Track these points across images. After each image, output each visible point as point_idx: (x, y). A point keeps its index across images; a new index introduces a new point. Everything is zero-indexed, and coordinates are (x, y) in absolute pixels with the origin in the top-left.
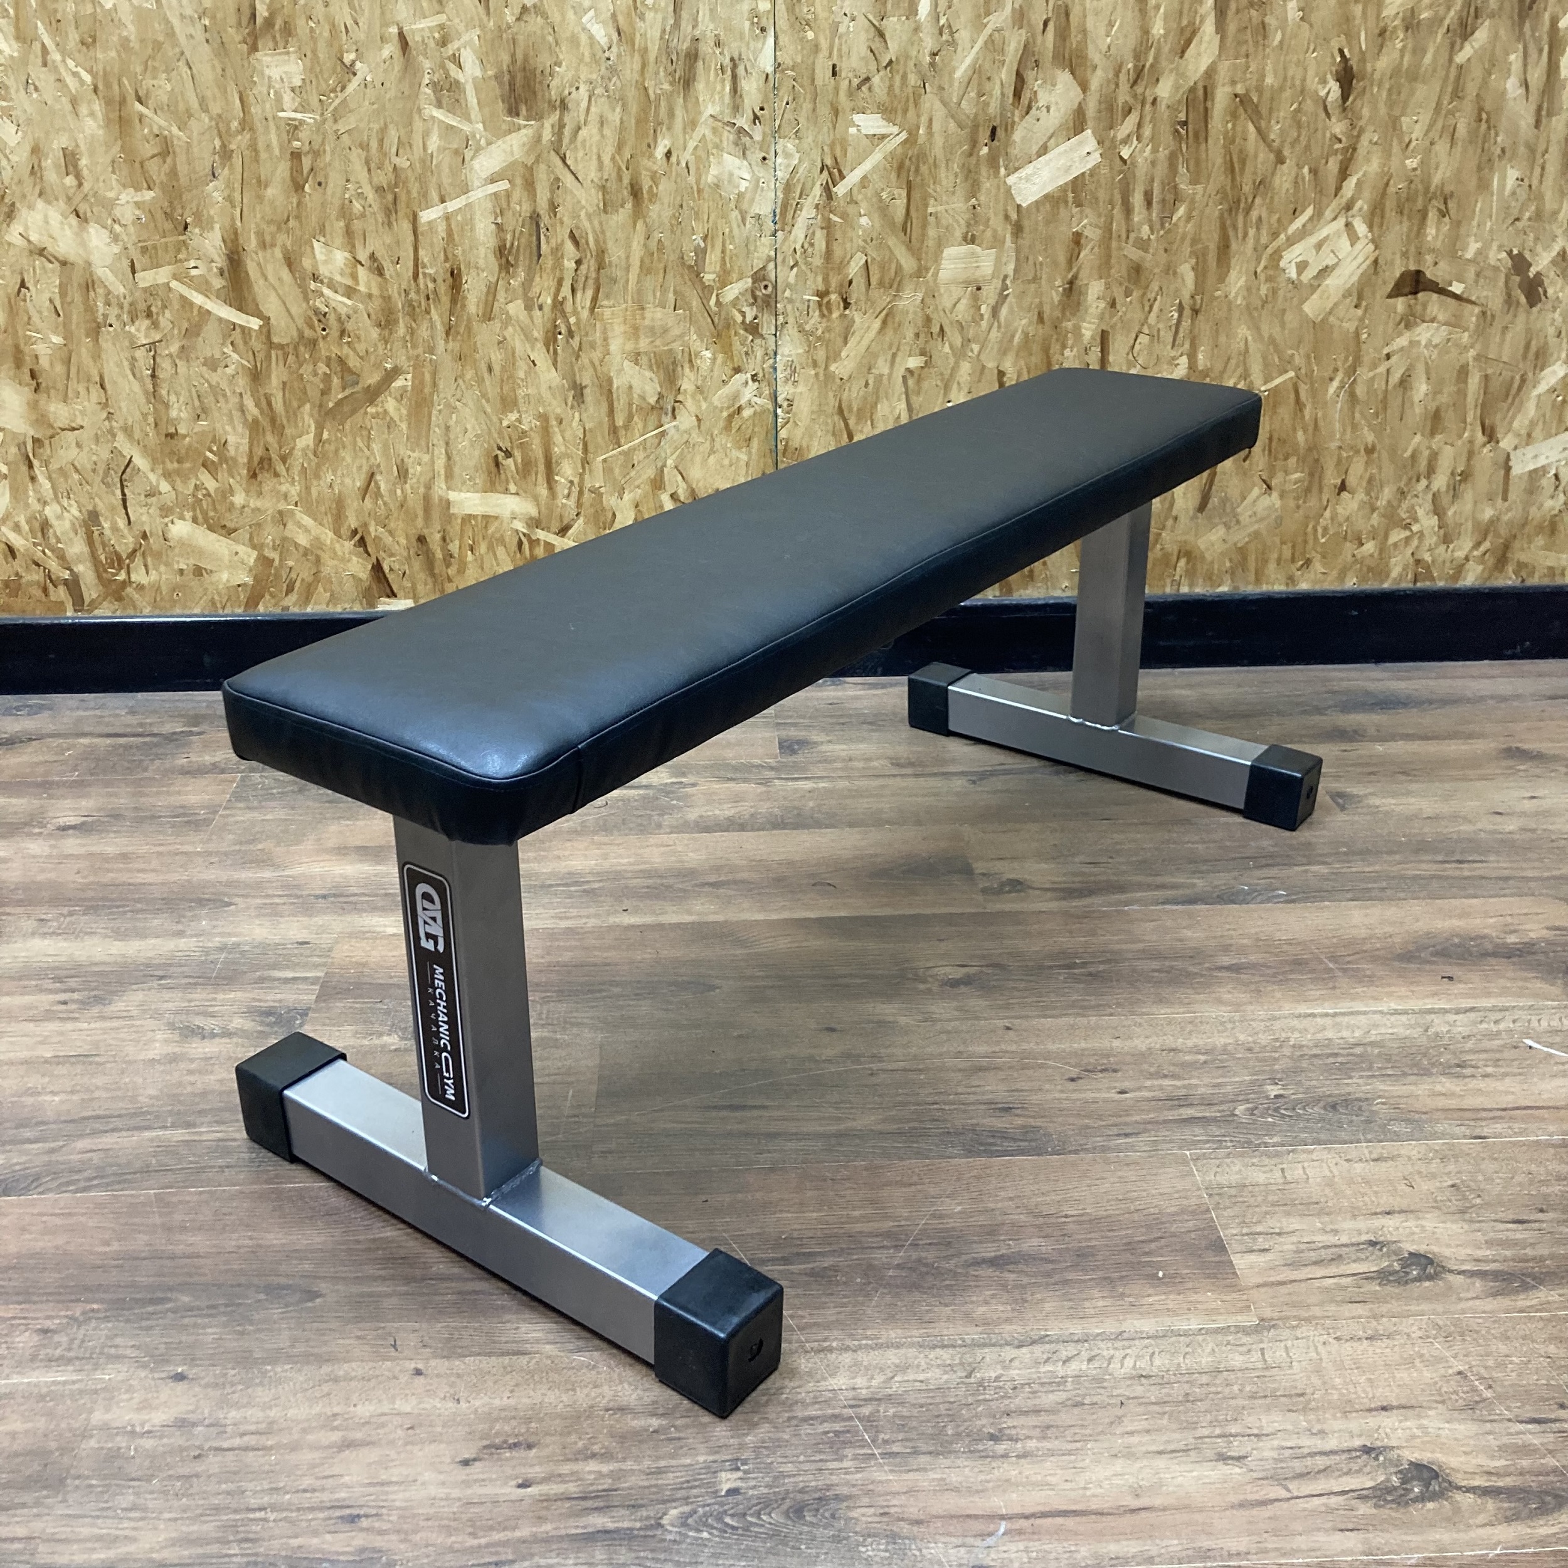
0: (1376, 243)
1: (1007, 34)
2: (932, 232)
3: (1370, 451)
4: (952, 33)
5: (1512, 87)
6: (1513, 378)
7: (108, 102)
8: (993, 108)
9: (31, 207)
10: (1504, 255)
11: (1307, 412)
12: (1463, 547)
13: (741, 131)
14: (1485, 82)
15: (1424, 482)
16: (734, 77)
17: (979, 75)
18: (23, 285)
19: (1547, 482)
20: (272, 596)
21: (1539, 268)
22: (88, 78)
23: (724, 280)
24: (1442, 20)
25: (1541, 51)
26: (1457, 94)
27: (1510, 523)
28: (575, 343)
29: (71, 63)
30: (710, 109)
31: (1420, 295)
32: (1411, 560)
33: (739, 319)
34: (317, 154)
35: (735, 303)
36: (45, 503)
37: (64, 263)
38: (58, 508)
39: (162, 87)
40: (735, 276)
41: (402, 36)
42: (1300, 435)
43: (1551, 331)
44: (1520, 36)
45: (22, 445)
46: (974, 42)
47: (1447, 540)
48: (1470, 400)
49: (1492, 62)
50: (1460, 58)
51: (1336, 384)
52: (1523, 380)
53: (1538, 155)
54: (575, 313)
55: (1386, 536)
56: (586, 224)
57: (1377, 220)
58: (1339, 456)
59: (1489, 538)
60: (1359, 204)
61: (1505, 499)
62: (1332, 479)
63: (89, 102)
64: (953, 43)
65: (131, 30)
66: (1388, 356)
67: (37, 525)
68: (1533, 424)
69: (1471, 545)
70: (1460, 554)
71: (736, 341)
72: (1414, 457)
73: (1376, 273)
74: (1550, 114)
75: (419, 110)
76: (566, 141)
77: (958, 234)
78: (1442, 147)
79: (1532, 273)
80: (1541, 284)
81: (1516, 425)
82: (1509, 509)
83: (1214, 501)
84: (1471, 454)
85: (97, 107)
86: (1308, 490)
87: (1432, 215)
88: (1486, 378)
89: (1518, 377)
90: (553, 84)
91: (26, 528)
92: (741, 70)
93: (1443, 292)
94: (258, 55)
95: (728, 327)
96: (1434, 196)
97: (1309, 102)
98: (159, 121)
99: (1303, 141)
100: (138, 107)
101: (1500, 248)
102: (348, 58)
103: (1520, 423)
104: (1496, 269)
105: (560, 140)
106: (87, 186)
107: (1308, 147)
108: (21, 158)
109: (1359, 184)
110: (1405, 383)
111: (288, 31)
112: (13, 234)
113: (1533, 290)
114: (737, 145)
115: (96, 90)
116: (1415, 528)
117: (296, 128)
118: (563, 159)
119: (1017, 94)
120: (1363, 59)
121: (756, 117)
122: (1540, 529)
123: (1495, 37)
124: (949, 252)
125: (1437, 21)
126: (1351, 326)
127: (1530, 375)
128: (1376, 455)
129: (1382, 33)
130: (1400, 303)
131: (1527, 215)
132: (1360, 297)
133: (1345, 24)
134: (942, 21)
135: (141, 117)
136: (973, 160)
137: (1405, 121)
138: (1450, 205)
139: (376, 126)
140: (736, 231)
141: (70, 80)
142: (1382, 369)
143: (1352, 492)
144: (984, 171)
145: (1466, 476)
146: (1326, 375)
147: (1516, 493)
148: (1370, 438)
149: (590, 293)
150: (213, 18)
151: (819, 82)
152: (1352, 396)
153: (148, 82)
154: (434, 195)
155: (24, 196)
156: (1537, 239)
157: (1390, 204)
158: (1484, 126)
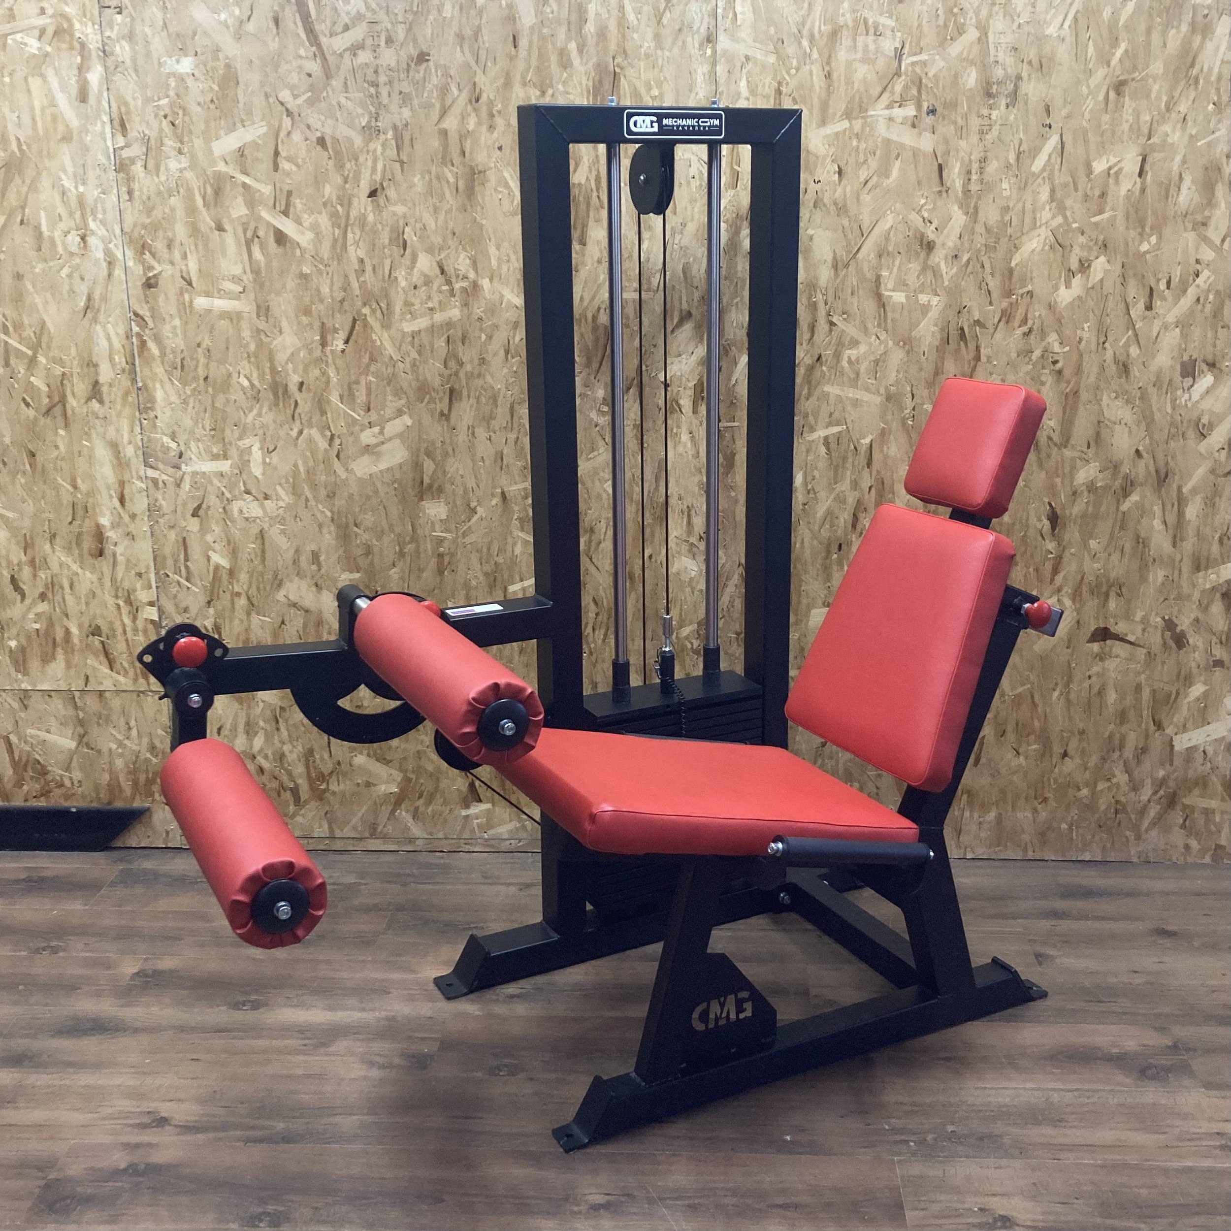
0: (1078, 611)
1: (847, 493)
2: (804, 601)
3: (1082, 732)
4: (815, 493)
5: (1157, 524)
6: (1171, 692)
7: (339, 526)
8: (840, 533)
9: (291, 581)
10: (1159, 619)
11: (1040, 709)
12: (1146, 793)
13: (692, 545)
14: (1139, 522)
15: (1117, 753)
16: (689, 516)
17: (830, 515)
18: (283, 623)
19: (1199, 756)
20: (409, 799)
21: (1183, 628)
22: (329, 514)
23: (681, 625)
24: (1110, 487)
25: (1173, 505)
26: (1122, 528)
27: (1176, 780)
28: (593, 658)
29: (320, 507)
30: (675, 534)
31: (1108, 642)
32: (1113, 801)
33: (689, 646)
34: (452, 555)
35: (687, 637)
36: (284, 743)
37: (307, 611)
38: (290, 747)
39: (368, 519)
40: (687, 622)
41: (503, 493)
42: (1036, 723)
43: (1193, 664)
44: (1160, 497)
45: (273, 711)
46: (828, 498)
47: (1135, 788)
48: (1145, 705)
49: (1142, 510)
50: (1124, 507)
51: (1056, 694)
52: (1178, 694)
53: (1177, 563)
54: (594, 641)
55: (1095, 785)
56: (602, 593)
57: (1078, 598)
58: (1062, 736)
59: (1163, 788)
60: (1065, 589)
61: (1171, 765)
62: (1057, 749)
63: (329, 526)
64: (816, 499)
65: (354, 489)
66: (1090, 677)
67: (277, 756)
68: (1186, 720)
69: (1150, 793)
70: (1144, 798)
71: (687, 658)
72: (1110, 737)
73: (1078, 628)
74: (1182, 540)
75: (511, 532)
76: (592, 549)
77: (820, 602)
78: (1115, 557)
79: (1178, 629)
80: (1185, 637)
81: (1175, 719)
82: (1174, 771)
83: (983, 760)
84: (1147, 737)
85: (332, 528)
86: (1043, 755)
87: (1112, 595)
88: (1154, 691)
89: (1174, 692)
90: (587, 519)
91: (271, 757)
92: (693, 512)
93: (1122, 640)
94: (423, 503)
95: (683, 651)
96: (1113, 585)
97: (1031, 530)
98: (365, 537)
99: (1028, 553)
100: (355, 529)
101: (1157, 614)
102: (473, 504)
103: (1178, 718)
104: (1156, 627)
105: (589, 548)
106: (323, 571)
107: (1032, 556)
108: (290, 555)
109: (1064, 577)
110: (1101, 693)
111: (440, 490)
112: (280, 596)
113: (1180, 641)
114: (690, 551)
115: (333, 520)
116: (1114, 781)
117: (442, 541)
118: (591, 559)
119: (854, 526)
120: (1063, 508)
121: (701, 537)
122: (1196, 784)
123: (1144, 496)
124: (814, 612)
125: (1106, 488)
126: (1063, 659)
127: (1182, 690)
128: (1084, 736)
129: (1074, 493)
130: (1096, 647)
131: (1172, 597)
132: (1069, 640)
133: (1052, 489)
134: (810, 487)
135: (356, 534)
136: (828, 561)
137: (1093, 543)
138: (1124, 590)
139: (486, 540)
140: (689, 599)
141: (319, 515)
142: (1086, 684)
143: (1071, 758)
144: (835, 567)
145: (1144, 750)
146: (1052, 686)
147: (1177, 761)
148: (1081, 726)
149: (603, 631)
150: (400, 484)
151: (737, 519)
152: (1068, 701)
153: (361, 517)
154: (517, 578)
155: (288, 575)
156: (1179, 611)
157: (1085, 589)
158: (1141, 545)
